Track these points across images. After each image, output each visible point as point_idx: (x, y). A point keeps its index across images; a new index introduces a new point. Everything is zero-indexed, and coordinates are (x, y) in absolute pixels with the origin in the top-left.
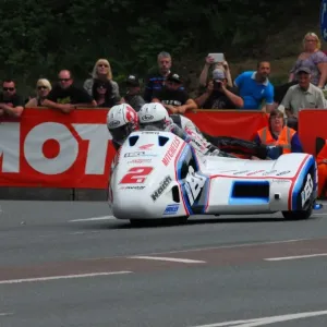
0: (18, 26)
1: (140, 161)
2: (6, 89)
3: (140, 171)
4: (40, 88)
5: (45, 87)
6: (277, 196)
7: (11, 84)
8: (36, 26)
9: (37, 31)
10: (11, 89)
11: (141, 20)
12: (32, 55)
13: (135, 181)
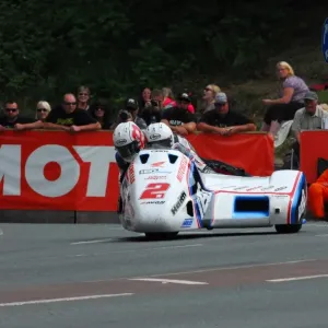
0: (19, 48)
1: (156, 178)
2: (9, 110)
3: (158, 187)
4: (40, 110)
5: (45, 110)
6: (277, 211)
7: (14, 105)
8: (38, 48)
9: (37, 53)
10: (14, 110)
11: (143, 43)
12: (33, 77)
13: (154, 196)
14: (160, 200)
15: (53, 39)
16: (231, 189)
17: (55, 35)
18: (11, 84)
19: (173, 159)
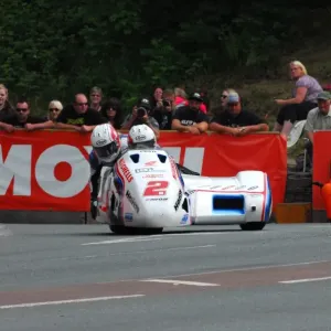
0: (30, 47)
2: (19, 110)
3: (158, 185)
4: (52, 110)
5: (57, 110)
6: (254, 208)
7: (25, 105)
8: (49, 48)
9: (49, 53)
10: (24, 110)
12: (44, 77)
13: (157, 193)
14: (163, 197)
15: (64, 39)
16: (208, 189)
17: (66, 34)
18: (21, 84)
19: (162, 159)
